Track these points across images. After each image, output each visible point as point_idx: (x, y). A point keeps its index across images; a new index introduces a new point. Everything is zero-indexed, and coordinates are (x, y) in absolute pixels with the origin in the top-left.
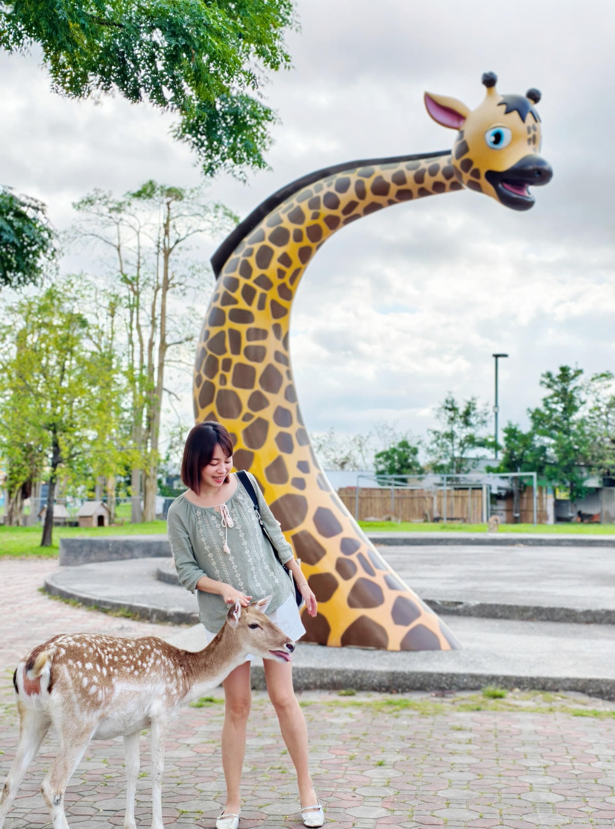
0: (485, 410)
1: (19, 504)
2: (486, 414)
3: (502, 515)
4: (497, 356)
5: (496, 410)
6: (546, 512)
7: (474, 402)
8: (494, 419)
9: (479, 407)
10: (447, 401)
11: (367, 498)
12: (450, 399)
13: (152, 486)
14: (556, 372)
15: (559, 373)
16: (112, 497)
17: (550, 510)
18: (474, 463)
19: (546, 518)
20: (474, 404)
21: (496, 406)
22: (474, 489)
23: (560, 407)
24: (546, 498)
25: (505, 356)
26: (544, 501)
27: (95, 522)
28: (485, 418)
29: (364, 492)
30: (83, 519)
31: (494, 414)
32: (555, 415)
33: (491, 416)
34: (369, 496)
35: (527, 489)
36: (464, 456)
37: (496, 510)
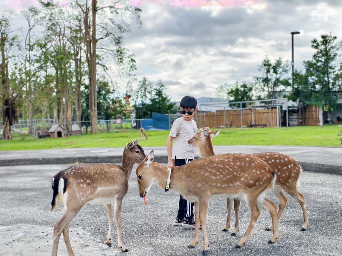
0: (286, 64)
1: (8, 128)
2: (287, 66)
3: (295, 121)
4: (293, 34)
5: (292, 64)
6: (318, 118)
7: (281, 60)
8: (291, 69)
9: (283, 63)
10: (265, 61)
11: (220, 115)
12: (266, 60)
13: (94, 115)
14: (320, 40)
15: (322, 40)
16: (69, 121)
17: (321, 117)
18: (279, 94)
19: (319, 122)
20: (281, 61)
21: (293, 61)
22: (272, 108)
23: (323, 59)
24: (319, 111)
25: (298, 33)
26: (318, 112)
27: (56, 135)
28: (287, 69)
29: (219, 113)
30: (51, 133)
31: (291, 66)
32: (319, 64)
33: (290, 68)
34: (221, 114)
35: (308, 107)
36: (274, 90)
37: (292, 119)
